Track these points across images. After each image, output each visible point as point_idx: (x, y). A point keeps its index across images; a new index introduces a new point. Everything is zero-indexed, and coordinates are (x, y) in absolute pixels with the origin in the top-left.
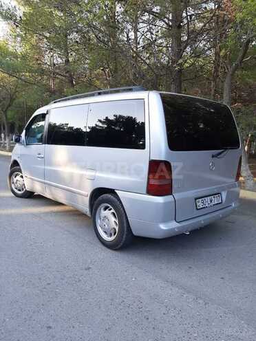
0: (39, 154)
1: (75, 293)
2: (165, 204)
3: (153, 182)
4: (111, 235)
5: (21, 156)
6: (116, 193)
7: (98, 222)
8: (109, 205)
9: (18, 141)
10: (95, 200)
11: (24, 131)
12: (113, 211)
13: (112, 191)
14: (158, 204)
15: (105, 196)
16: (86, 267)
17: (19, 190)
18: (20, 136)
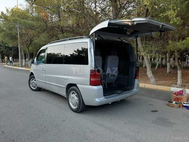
0: (43, 69)
1: (56, 130)
2: (98, 89)
3: (92, 79)
4: (76, 106)
5: (34, 70)
6: (77, 86)
7: (70, 100)
8: (74, 92)
9: (33, 62)
10: (68, 90)
11: (36, 58)
12: (76, 94)
13: (75, 85)
14: (95, 89)
15: (72, 87)
16: (63, 120)
17: (34, 87)
18: (34, 60)
